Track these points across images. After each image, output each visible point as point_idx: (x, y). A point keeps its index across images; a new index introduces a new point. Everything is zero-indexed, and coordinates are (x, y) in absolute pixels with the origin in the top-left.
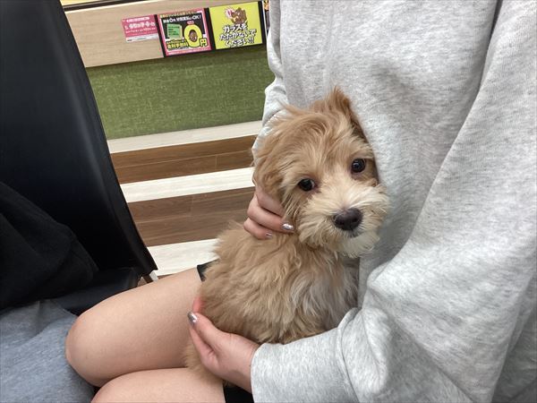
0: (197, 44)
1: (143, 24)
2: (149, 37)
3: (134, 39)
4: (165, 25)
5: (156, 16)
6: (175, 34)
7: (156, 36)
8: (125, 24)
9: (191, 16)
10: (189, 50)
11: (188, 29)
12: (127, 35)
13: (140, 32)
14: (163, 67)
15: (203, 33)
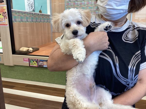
0: (35, 65)
1: (27, 60)
2: (27, 62)
3: (25, 62)
4: (30, 61)
5: (29, 59)
6: (32, 62)
7: (29, 62)
8: (24, 59)
9: (35, 60)
10: (34, 66)
11: (34, 62)
12: (24, 61)
13: (26, 61)
15: (37, 63)
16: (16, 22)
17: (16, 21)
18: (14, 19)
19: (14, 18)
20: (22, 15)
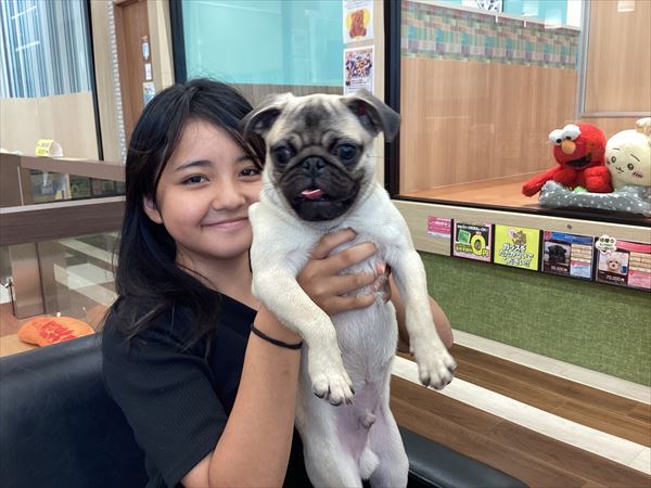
0: (479, 253)
1: (442, 224)
2: (444, 236)
3: (434, 234)
4: (458, 229)
5: (452, 221)
6: (464, 239)
7: (449, 236)
9: (480, 227)
10: (472, 257)
11: (475, 238)
12: (430, 230)
13: (439, 230)
15: (487, 244)
16: (414, 56)
17: (415, 51)
18: (410, 42)
19: (410, 36)
20: (447, 22)
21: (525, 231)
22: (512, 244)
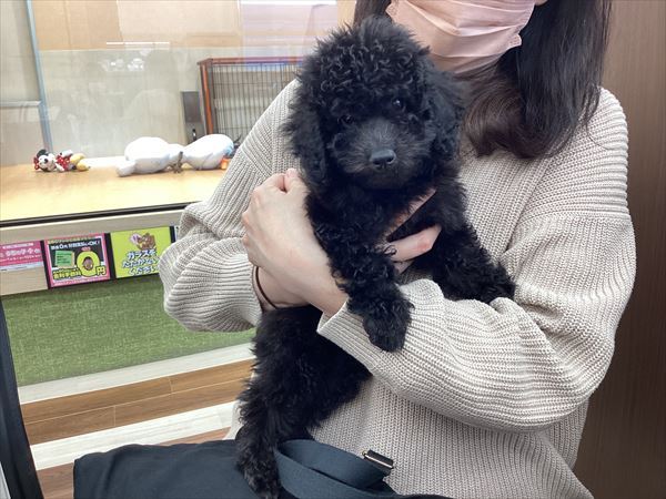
14: (44, 300)
21: (152, 232)
22: (137, 250)
